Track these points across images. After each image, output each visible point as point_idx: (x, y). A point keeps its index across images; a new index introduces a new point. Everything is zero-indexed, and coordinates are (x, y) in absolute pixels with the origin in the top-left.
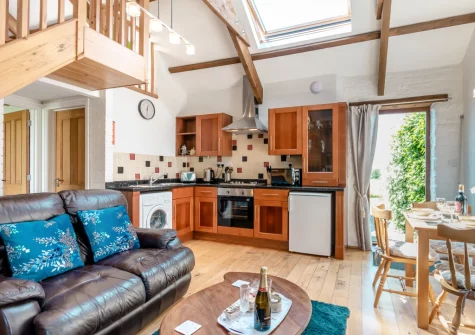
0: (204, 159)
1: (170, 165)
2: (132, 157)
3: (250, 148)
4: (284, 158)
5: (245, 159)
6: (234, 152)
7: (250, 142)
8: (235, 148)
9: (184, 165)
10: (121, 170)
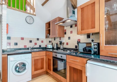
0: (56, 39)
1: (42, 42)
2: (22, 39)
3: (71, 32)
4: (88, 36)
5: (69, 38)
6: (65, 35)
7: (71, 29)
8: (65, 33)
9: (50, 42)
10: (16, 44)
